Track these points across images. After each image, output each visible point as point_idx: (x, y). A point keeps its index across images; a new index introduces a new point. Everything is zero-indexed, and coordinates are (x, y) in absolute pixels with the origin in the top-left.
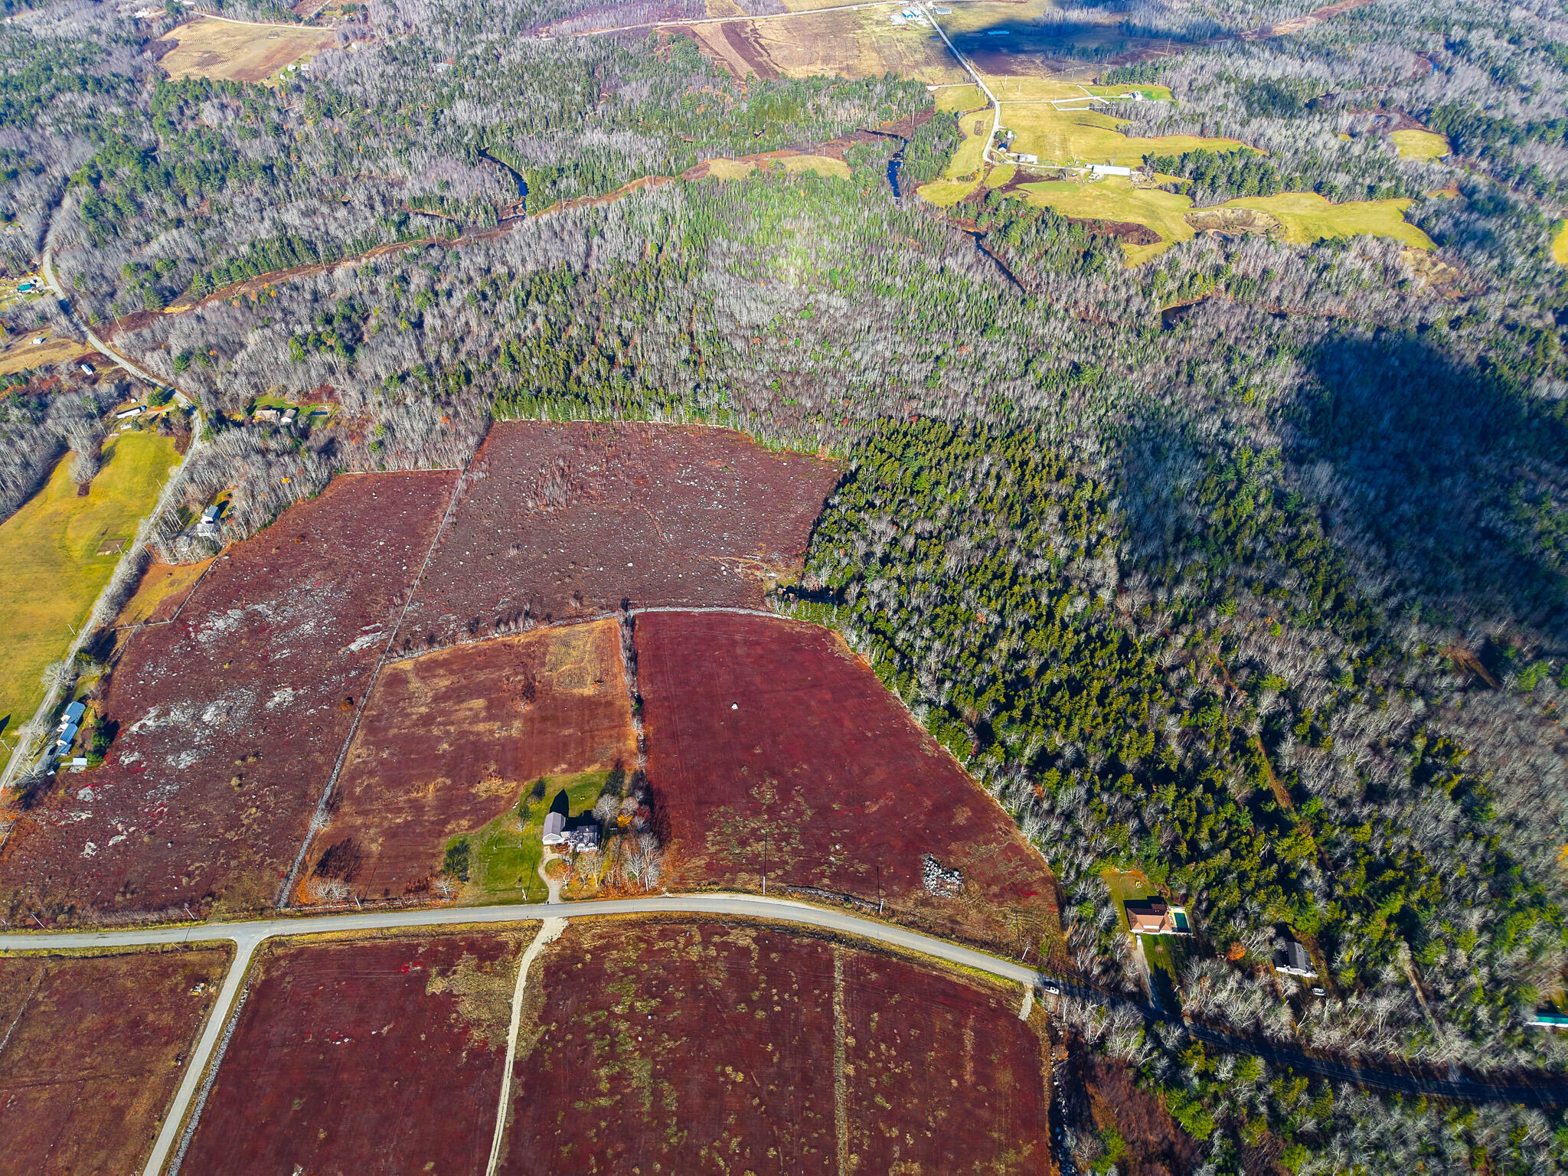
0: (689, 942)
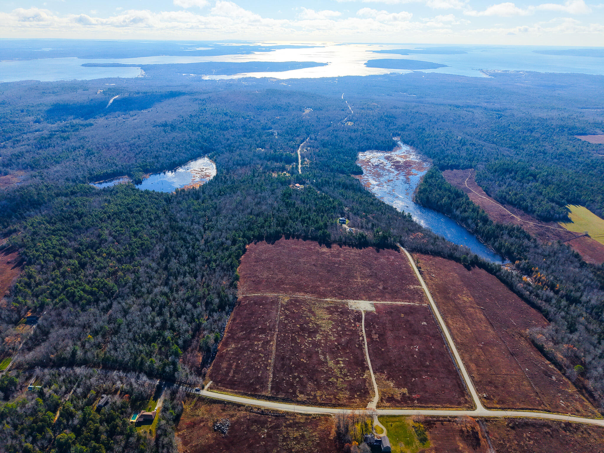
0: (321, 396)
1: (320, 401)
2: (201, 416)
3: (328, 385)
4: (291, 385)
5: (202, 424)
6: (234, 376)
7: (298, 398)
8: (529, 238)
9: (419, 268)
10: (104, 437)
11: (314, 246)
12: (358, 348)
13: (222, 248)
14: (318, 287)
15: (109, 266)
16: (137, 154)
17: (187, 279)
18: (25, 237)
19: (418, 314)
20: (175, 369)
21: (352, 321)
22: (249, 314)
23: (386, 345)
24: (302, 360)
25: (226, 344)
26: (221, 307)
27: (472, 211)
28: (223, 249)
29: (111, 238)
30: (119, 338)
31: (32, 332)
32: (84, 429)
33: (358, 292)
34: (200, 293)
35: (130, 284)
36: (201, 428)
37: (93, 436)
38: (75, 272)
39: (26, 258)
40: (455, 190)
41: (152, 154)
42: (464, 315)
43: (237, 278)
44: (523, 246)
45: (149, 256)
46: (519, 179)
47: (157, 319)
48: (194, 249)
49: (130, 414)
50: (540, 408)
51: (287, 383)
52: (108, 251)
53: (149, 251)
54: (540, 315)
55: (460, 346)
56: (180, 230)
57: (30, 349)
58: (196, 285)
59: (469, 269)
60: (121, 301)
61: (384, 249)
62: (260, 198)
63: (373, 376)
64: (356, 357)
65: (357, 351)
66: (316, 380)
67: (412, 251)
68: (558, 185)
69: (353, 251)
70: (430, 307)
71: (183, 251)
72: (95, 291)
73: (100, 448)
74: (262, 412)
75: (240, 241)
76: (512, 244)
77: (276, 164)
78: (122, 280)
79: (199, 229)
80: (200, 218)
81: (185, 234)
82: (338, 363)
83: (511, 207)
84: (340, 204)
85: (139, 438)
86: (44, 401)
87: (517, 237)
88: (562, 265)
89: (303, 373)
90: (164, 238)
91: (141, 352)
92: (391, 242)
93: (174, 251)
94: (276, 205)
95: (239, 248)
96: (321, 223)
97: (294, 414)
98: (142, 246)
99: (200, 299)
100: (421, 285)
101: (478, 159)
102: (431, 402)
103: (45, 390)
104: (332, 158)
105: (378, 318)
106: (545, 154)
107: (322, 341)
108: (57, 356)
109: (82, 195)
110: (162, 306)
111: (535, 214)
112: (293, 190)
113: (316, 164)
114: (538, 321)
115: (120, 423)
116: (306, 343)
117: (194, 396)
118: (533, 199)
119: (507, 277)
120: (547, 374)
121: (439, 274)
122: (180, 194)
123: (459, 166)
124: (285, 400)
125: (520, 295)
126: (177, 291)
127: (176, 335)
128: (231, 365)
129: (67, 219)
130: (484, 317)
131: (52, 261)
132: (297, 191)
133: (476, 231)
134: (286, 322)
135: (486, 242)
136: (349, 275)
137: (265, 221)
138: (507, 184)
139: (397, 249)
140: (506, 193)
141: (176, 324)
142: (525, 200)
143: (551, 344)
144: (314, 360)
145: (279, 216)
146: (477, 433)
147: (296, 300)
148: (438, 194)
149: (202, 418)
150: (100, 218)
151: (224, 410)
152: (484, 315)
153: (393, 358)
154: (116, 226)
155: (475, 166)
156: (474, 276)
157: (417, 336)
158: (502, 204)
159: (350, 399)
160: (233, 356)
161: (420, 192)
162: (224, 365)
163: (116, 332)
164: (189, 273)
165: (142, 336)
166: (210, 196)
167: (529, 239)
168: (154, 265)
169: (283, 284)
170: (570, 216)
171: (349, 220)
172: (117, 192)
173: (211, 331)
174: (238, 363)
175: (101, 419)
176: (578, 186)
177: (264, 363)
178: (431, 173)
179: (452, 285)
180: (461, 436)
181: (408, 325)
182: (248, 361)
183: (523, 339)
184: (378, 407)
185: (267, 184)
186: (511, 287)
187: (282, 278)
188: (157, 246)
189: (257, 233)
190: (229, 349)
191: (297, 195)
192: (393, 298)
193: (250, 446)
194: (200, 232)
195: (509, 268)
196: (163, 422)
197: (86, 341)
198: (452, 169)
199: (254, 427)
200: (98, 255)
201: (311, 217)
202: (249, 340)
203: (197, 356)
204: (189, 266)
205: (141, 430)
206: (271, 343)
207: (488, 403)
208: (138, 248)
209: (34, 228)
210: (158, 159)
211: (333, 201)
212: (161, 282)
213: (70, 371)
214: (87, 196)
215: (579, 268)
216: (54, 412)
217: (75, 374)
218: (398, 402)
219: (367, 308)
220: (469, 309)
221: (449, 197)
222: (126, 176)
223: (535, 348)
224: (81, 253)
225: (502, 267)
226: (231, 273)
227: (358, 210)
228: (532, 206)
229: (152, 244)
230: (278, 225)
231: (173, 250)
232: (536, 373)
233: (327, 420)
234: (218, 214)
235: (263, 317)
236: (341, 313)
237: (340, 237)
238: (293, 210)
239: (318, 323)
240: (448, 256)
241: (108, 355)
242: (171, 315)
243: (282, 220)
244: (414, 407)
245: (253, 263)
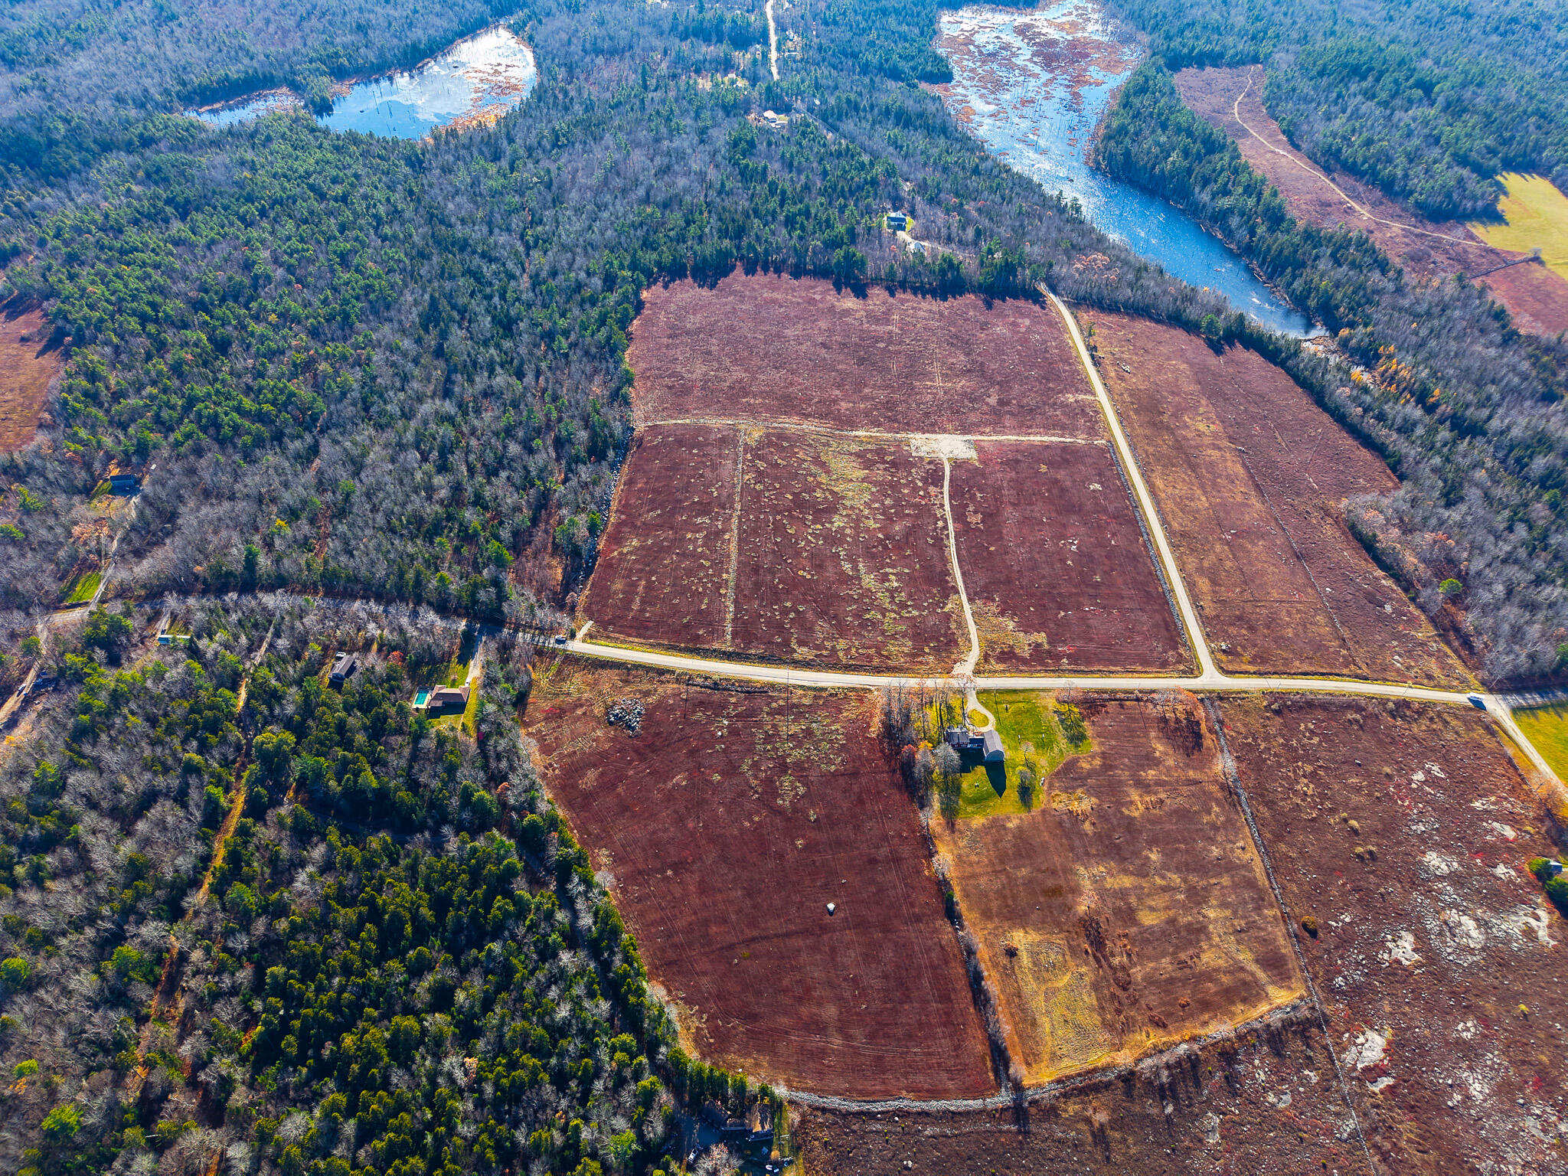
0: (847, 651)
1: (844, 661)
2: (576, 695)
3: (862, 626)
4: (780, 628)
5: (579, 712)
6: (642, 611)
7: (795, 655)
8: (1383, 266)
9: (1092, 349)
10: (360, 738)
11: (821, 291)
12: (933, 545)
13: (578, 297)
14: (835, 401)
15: (290, 347)
16: (302, 18)
17: (501, 379)
18: (49, 268)
19: (1084, 464)
20: (502, 597)
21: (920, 484)
22: (667, 469)
23: (1001, 538)
24: (801, 573)
25: (616, 539)
26: (596, 452)
27: (1245, 192)
28: (583, 301)
29: (280, 273)
30: (351, 526)
31: (134, 514)
32: (310, 723)
33: (935, 413)
34: (539, 418)
35: (356, 394)
36: (579, 718)
37: (337, 738)
38: (205, 364)
39: (68, 326)
40: (1204, 130)
41: (348, 18)
42: (1193, 467)
43: (628, 380)
44: (1365, 289)
45: (391, 320)
46: (1384, 96)
47: (438, 480)
48: (505, 301)
49: (411, 693)
50: (1345, 671)
51: (770, 622)
52: (280, 309)
53: (388, 307)
54: (1378, 465)
55: (1179, 539)
56: (462, 249)
57: (139, 554)
58: (523, 395)
59: (1218, 351)
60: (340, 439)
61: (1004, 300)
62: (668, 154)
63: (967, 606)
64: (928, 567)
65: (930, 552)
66: (835, 617)
67: (1077, 303)
68: (1487, 115)
69: (924, 305)
70: (1112, 444)
71: (477, 306)
72: (268, 413)
73: (355, 761)
74: (716, 684)
75: (624, 278)
76: (1337, 285)
77: (704, 49)
78: (333, 385)
79: (512, 247)
80: (510, 213)
81: (477, 260)
82: (885, 578)
83: (1351, 181)
84: (890, 173)
85: (441, 741)
86: (205, 666)
87: (1353, 265)
88: (1455, 339)
89: (805, 601)
90: (423, 272)
91: (412, 558)
92: (1024, 280)
93: (454, 307)
94: (712, 174)
95: (625, 297)
96: (841, 229)
97: (786, 688)
98: (367, 295)
99: (538, 432)
100: (1094, 394)
101: (1277, 36)
102: (1099, 661)
103: (203, 643)
104: (864, 30)
105: (983, 475)
106: (1469, 17)
107: (848, 531)
108: (210, 568)
109: (172, 149)
110: (445, 451)
111: (1411, 200)
112: (760, 129)
113: (820, 49)
114: (1372, 480)
115: (393, 711)
116: (809, 534)
117: (553, 653)
118: (1412, 158)
119: (1314, 370)
120: (1375, 599)
121: (1142, 364)
122: (447, 143)
123: (1221, 55)
124: (764, 660)
125: (1340, 417)
126: (478, 411)
127: (493, 519)
128: (635, 585)
129: (149, 217)
130: (1241, 471)
131: (139, 335)
132: (769, 132)
133: (1249, 250)
134: (759, 487)
135: (1270, 278)
136: (914, 369)
137: (688, 223)
138: (1349, 111)
139: (1037, 298)
140: (1344, 138)
141: (487, 493)
142: (1389, 160)
143: (1395, 532)
144: (830, 573)
145: (724, 209)
146: (1198, 723)
147: (782, 436)
148: (1157, 144)
149: (579, 699)
150: (237, 214)
151: (626, 682)
152: (1244, 465)
153: (1015, 568)
154: (289, 238)
155: (1268, 56)
156: (1231, 370)
157: (1075, 517)
158: (1328, 170)
159: (914, 655)
160: (638, 566)
161: (1109, 137)
162: (618, 585)
163: (341, 512)
164: (502, 366)
165: (409, 523)
166: (530, 150)
167: (1384, 272)
168: (406, 344)
169: (746, 395)
170: (1504, 204)
171: (914, 218)
172: (269, 139)
173: (578, 510)
174: (649, 581)
175: (345, 703)
176: (1543, 116)
177: (711, 581)
178: (1141, 80)
179: (1173, 393)
180: (1162, 730)
181: (1055, 491)
182: (676, 578)
183: (1330, 520)
184: (977, 672)
185: (684, 113)
186: (1318, 396)
187: (742, 380)
188: (406, 291)
189: (667, 258)
190: (625, 550)
191: (769, 144)
192: (1023, 427)
193: (692, 753)
194: (516, 254)
195: (1321, 348)
196: (491, 708)
197: (273, 534)
198: (1201, 66)
199: (699, 715)
200: (256, 318)
201: (813, 211)
202: (672, 528)
203: (550, 567)
204: (498, 346)
205: (444, 724)
206: (727, 537)
207: (1230, 662)
208: (357, 299)
209: (66, 243)
210: (366, 34)
211: (872, 164)
212: (432, 388)
213: (248, 601)
214: (186, 149)
215: (1499, 346)
216: (234, 688)
217: (264, 609)
218: (1024, 661)
219: (956, 452)
220: (1209, 452)
221: (1186, 153)
222: (285, 89)
223: (1354, 543)
224: (208, 312)
225: (1305, 345)
226: (611, 366)
227: (940, 191)
228: (1406, 176)
229: (392, 287)
230: (723, 233)
231: (449, 302)
232: (1350, 597)
233: (861, 700)
234: (557, 201)
235: (702, 476)
236: (893, 464)
237: (892, 267)
238: (762, 189)
239: (836, 489)
240: (1169, 317)
241: (333, 564)
242: (471, 470)
243: (733, 221)
244: (1059, 672)
245: (665, 340)
